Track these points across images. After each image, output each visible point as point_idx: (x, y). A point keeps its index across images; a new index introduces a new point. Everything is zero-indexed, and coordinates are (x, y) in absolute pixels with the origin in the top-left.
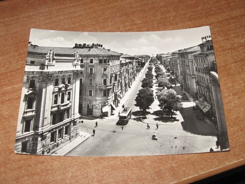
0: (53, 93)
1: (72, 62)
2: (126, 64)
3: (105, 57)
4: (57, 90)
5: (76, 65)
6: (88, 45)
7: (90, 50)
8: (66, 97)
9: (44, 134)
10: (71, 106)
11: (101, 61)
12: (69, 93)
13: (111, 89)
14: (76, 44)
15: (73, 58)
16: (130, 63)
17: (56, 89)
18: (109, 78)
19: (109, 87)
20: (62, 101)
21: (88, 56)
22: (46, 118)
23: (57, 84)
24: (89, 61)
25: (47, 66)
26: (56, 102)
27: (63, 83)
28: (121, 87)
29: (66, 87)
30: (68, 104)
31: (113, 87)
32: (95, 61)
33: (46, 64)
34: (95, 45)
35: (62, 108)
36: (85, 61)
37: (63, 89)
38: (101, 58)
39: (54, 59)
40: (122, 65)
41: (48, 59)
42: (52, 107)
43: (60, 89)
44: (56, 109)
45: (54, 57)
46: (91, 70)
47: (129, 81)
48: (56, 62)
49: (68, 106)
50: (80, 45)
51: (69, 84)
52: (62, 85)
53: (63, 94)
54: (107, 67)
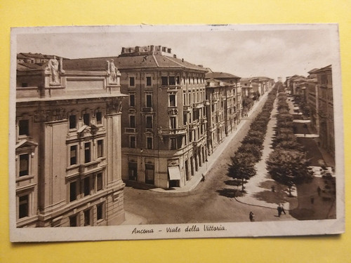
0: (68, 142)
1: (103, 80)
3: (172, 71)
4: (74, 136)
5: (110, 87)
8: (94, 151)
9: (56, 219)
10: (105, 167)
12: (100, 143)
13: (184, 135)
15: (104, 73)
17: (72, 134)
18: (182, 115)
20: (88, 158)
23: (73, 125)
25: (50, 89)
26: (73, 161)
27: (87, 123)
29: (94, 129)
30: (99, 163)
33: (47, 86)
35: (86, 171)
37: (89, 135)
38: (165, 74)
39: (61, 75)
41: (49, 75)
42: (67, 170)
43: (80, 134)
44: (75, 173)
45: (63, 71)
48: (68, 80)
49: (99, 167)
51: (97, 126)
52: (85, 127)
53: (87, 145)
54: (175, 92)
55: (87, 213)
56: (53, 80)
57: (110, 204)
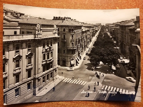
0: (42, 53)
1: (52, 31)
2: (86, 32)
3: (73, 27)
4: (44, 51)
5: (55, 34)
6: (62, 18)
7: (63, 22)
8: (50, 55)
9: (39, 78)
10: (53, 61)
11: (70, 30)
12: (52, 52)
13: (76, 49)
14: (54, 17)
15: (53, 29)
16: (88, 31)
18: (75, 42)
19: (75, 48)
20: (48, 58)
21: (62, 26)
22: (39, 69)
23: (44, 47)
24: (62, 30)
25: (37, 35)
26: (44, 59)
27: (48, 46)
28: (82, 47)
29: (50, 48)
30: (52, 59)
31: (77, 48)
32: (67, 30)
33: (37, 34)
34: (66, 18)
35: (48, 62)
36: (60, 30)
37: (48, 50)
38: (70, 28)
39: (41, 30)
40: (83, 32)
41: (37, 30)
42: (42, 62)
43: (46, 50)
44: (45, 63)
45: (41, 28)
46: (64, 36)
47: (87, 44)
48: (43, 31)
49: (52, 61)
50: (57, 17)
51: (51, 47)
52: (48, 47)
53: (48, 53)
54: (73, 34)
55: (48, 76)
56: (39, 32)
57: (54, 73)
